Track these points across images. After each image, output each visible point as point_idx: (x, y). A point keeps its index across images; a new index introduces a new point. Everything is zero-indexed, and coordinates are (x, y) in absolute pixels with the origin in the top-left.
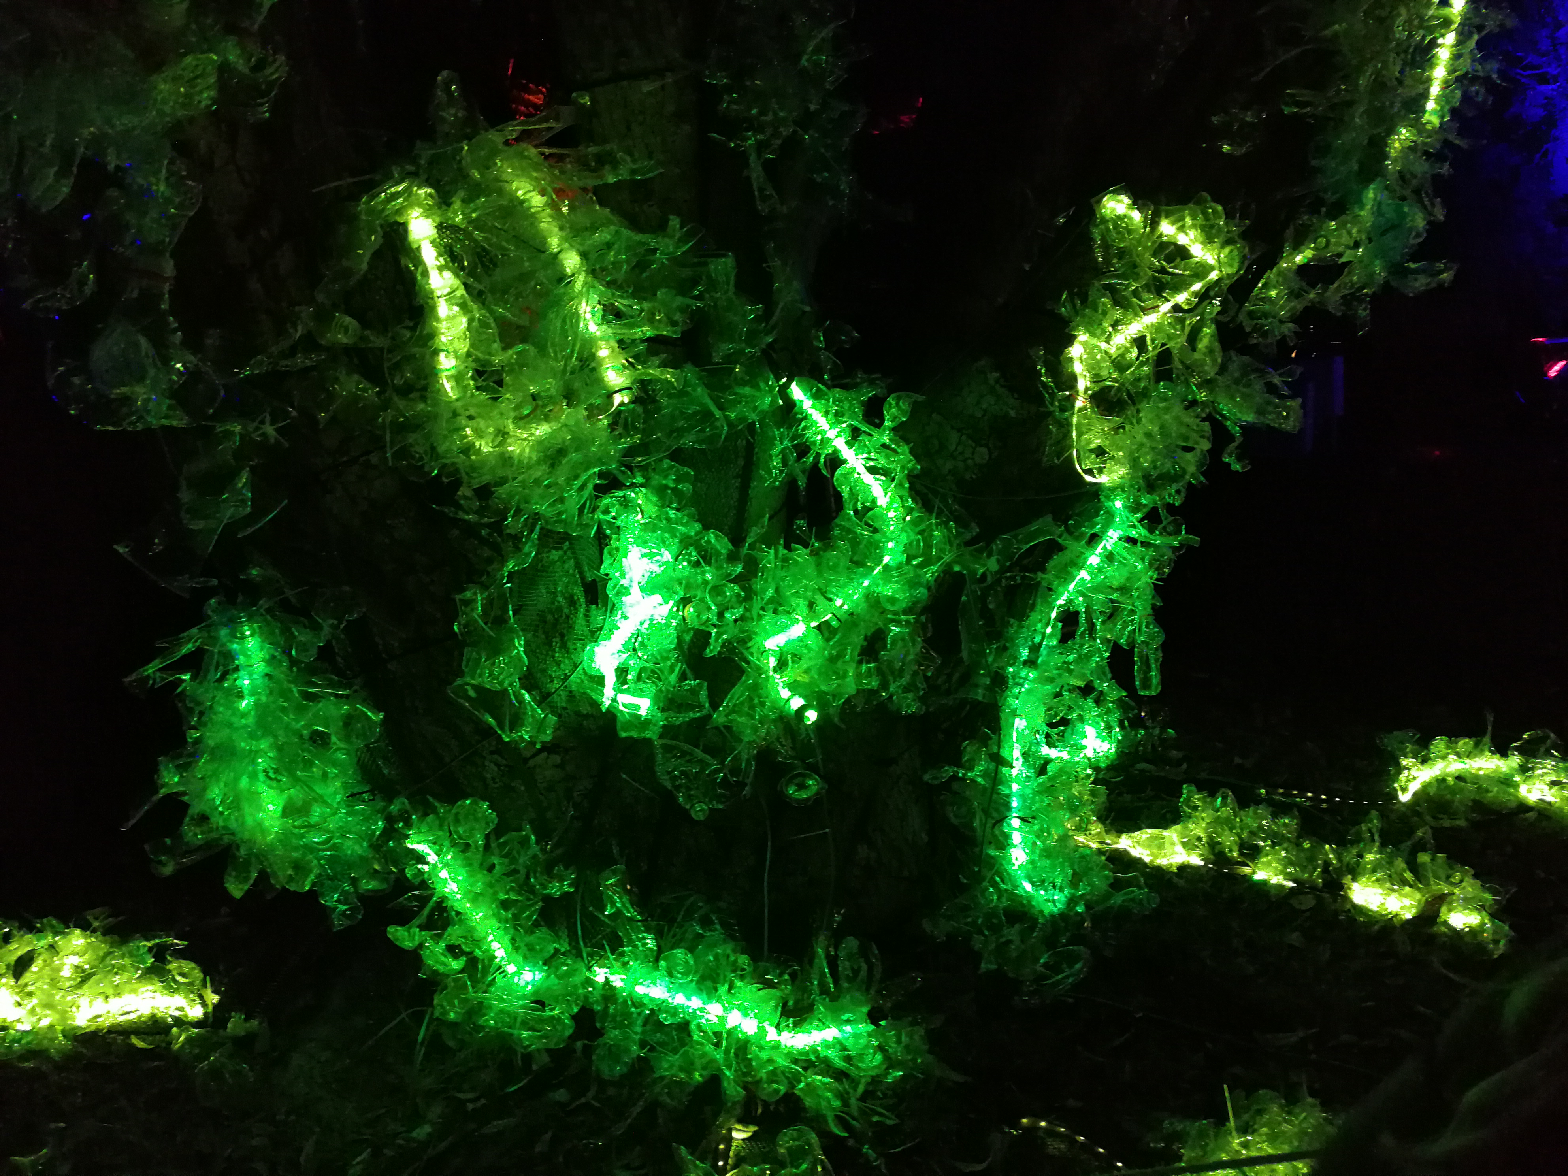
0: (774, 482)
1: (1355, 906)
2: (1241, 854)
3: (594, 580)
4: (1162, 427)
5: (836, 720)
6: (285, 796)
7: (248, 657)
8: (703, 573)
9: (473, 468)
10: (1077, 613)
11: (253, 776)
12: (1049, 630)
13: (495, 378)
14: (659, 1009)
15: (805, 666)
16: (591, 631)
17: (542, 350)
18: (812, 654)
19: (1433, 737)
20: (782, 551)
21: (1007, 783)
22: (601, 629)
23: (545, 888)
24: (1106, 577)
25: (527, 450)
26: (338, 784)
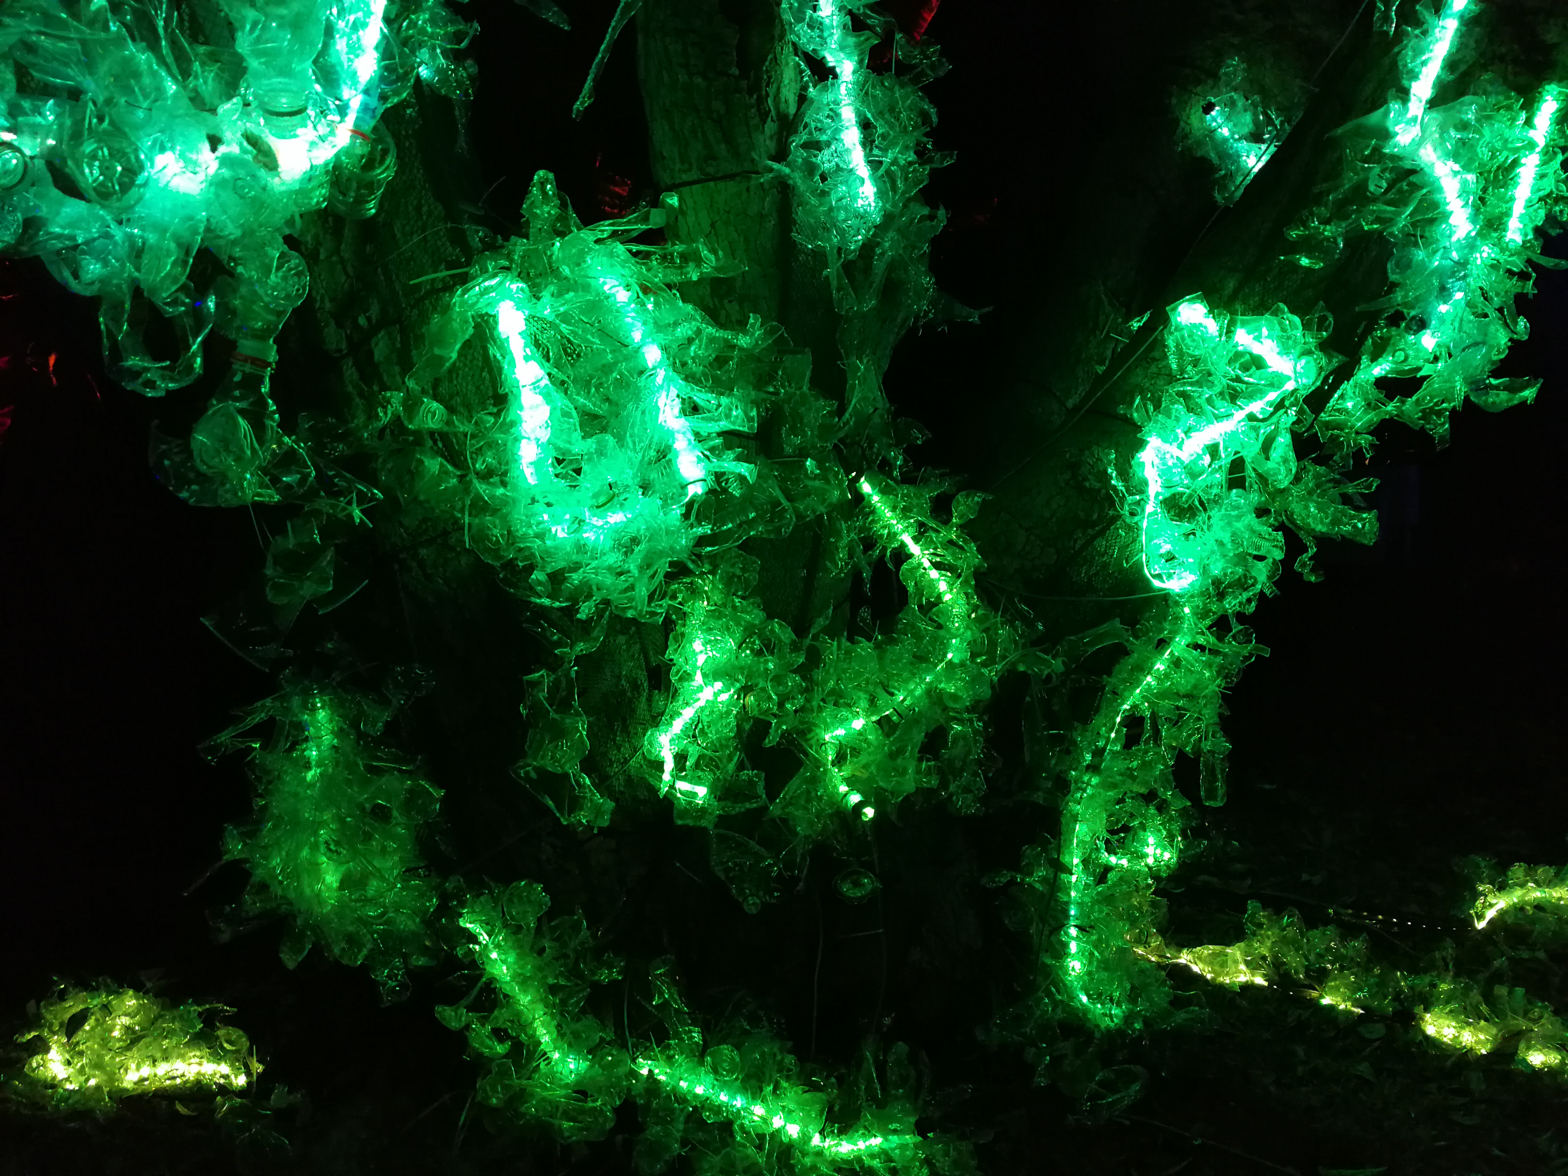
0: (839, 573)
1: (1427, 1038)
2: (1307, 975)
3: (658, 666)
4: (1234, 534)
5: (893, 818)
6: (343, 868)
7: (318, 729)
8: (766, 662)
9: (548, 553)
10: (1142, 719)
11: (315, 848)
12: (1113, 735)
13: (575, 466)
14: (703, 1107)
15: (864, 762)
16: (652, 716)
17: (620, 440)
18: (872, 749)
19: (1512, 864)
20: (845, 643)
21: (1066, 889)
22: (662, 714)
23: (594, 974)
24: (1172, 684)
25: (602, 537)
26: (396, 858)
